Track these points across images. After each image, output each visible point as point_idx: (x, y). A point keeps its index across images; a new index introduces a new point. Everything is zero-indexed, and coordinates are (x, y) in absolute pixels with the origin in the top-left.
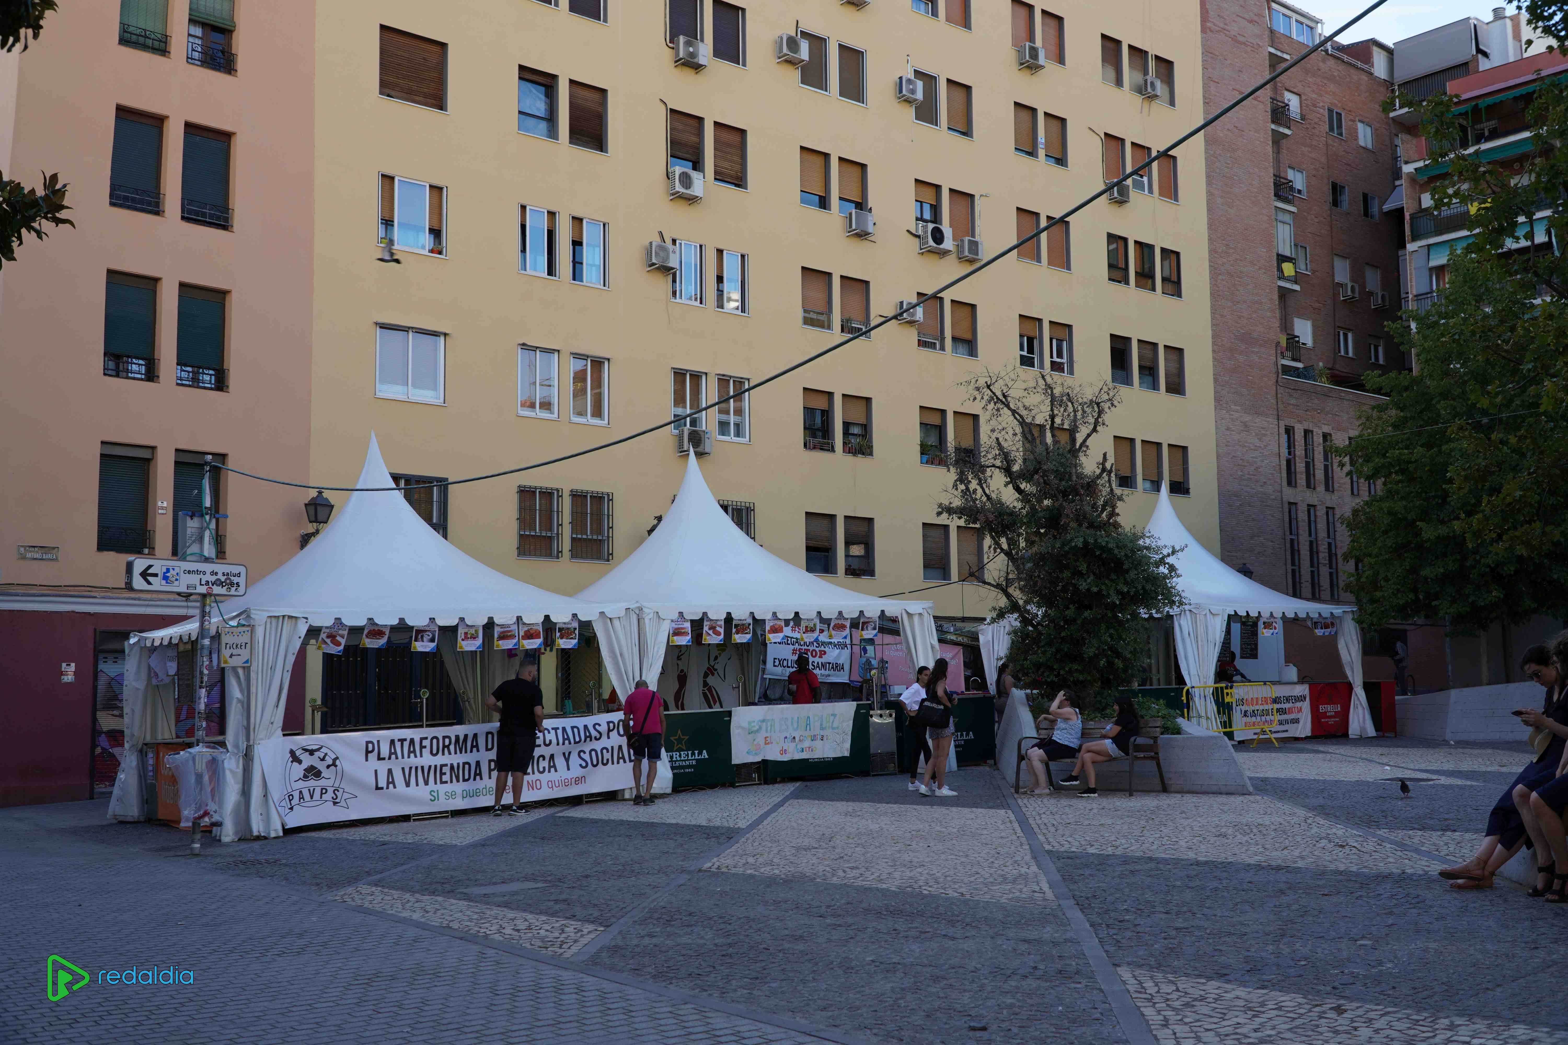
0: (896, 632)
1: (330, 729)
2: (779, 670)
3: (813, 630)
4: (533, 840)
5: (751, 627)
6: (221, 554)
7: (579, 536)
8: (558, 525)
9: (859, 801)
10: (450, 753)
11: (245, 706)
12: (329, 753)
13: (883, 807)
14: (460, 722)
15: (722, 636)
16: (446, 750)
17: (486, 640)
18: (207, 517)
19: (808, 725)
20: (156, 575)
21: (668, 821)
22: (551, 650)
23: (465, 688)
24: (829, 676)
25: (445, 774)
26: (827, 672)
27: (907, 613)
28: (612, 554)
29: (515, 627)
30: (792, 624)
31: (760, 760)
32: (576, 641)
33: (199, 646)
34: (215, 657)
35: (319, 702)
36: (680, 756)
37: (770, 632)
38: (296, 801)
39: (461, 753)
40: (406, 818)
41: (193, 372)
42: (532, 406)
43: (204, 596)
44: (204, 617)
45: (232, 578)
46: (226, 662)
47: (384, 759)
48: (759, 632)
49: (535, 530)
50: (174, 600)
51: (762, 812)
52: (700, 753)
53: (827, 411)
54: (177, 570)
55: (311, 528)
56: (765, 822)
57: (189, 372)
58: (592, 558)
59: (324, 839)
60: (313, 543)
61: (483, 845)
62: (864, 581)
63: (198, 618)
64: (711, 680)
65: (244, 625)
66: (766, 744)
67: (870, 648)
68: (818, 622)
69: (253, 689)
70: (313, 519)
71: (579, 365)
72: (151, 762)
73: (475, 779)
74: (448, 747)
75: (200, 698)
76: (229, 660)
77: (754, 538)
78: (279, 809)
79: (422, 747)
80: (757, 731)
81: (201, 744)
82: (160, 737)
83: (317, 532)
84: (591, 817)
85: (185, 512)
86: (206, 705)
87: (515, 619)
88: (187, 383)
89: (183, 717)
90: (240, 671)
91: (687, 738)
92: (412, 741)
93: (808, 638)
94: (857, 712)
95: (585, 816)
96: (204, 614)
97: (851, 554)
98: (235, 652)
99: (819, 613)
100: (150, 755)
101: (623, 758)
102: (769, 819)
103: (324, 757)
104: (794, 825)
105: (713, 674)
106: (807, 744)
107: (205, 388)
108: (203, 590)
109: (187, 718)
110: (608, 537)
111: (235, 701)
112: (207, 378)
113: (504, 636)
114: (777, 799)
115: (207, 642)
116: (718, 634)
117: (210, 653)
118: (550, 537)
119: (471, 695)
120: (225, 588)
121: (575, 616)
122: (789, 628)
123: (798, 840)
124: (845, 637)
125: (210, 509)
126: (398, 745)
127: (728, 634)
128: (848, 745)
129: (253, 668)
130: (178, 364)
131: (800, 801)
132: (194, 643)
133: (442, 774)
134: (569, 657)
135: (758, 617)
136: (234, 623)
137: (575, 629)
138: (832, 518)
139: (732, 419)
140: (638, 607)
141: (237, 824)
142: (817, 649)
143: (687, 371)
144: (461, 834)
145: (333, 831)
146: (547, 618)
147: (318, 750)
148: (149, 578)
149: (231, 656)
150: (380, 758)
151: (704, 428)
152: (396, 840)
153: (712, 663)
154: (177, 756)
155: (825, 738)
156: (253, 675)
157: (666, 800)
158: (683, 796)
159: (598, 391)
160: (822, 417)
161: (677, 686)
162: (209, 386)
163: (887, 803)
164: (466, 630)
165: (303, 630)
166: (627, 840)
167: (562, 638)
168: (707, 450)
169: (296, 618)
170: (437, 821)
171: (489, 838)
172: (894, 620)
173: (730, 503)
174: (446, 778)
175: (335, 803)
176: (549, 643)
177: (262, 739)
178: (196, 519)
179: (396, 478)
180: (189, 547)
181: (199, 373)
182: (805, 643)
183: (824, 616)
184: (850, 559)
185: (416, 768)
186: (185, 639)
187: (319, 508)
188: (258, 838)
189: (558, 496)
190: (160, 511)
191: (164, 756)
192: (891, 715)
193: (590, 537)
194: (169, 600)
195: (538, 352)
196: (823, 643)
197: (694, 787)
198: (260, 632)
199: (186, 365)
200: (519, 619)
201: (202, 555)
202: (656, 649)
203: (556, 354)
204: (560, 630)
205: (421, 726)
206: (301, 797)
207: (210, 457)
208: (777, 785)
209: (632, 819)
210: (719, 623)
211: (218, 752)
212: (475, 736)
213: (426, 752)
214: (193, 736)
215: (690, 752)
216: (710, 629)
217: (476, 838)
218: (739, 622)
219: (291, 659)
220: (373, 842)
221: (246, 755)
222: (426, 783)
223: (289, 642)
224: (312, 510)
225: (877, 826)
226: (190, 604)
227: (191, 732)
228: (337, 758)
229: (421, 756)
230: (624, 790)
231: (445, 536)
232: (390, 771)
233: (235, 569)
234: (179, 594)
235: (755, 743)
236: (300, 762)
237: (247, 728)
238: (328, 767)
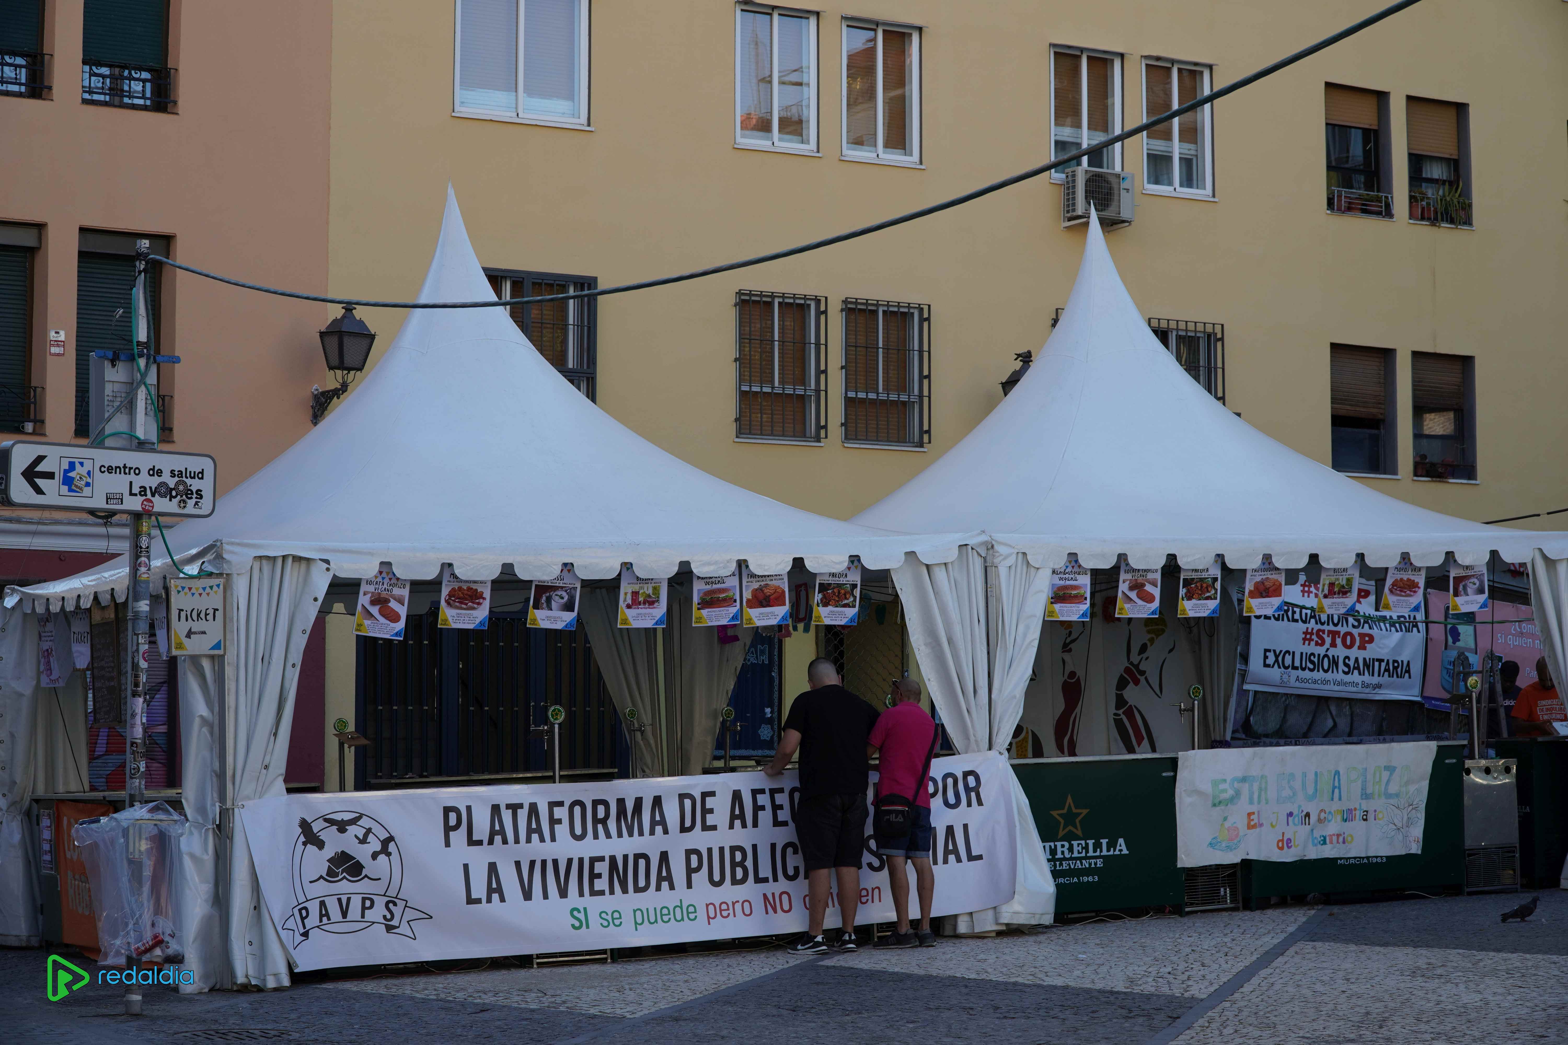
0: (1521, 597)
1: (373, 781)
2: (1275, 673)
3: (1344, 592)
4: (774, 1011)
5: (1218, 585)
6: (166, 431)
7: (861, 395)
8: (819, 372)
9: (1440, 947)
10: (608, 836)
11: (216, 729)
12: (376, 829)
13: (1489, 959)
14: (624, 774)
15: (1156, 604)
16: (600, 827)
17: (676, 607)
18: (142, 362)
19: (1335, 787)
20: (50, 476)
21: (1048, 981)
22: (807, 629)
23: (634, 703)
24: (1379, 686)
25: (599, 876)
26: (1375, 680)
27: (1545, 557)
28: (928, 432)
29: (735, 581)
30: (1302, 578)
31: (1237, 860)
32: (856, 610)
33: (130, 615)
34: (161, 634)
35: (351, 728)
36: (1071, 849)
37: (1252, 595)
38: (313, 920)
39: (631, 834)
40: (524, 962)
41: (111, 76)
42: (764, 126)
43: (137, 516)
44: (137, 557)
45: (189, 481)
46: (180, 646)
47: (480, 843)
48: (1235, 597)
49: (772, 382)
50: (80, 524)
51: (1240, 966)
52: (1112, 845)
53: (1376, 132)
54: (88, 465)
55: (331, 380)
56: (1247, 988)
57: (104, 77)
58: (889, 440)
59: (368, 995)
60: (338, 411)
61: (677, 1020)
62: (1454, 487)
63: (126, 558)
64: (1131, 694)
65: (210, 575)
66: (1250, 827)
67: (1466, 630)
68: (1357, 574)
69: (230, 700)
70: (335, 361)
71: (860, 39)
72: (46, 835)
73: (658, 888)
74: (604, 821)
75: (133, 715)
76: (186, 641)
77: (1222, 399)
78: (283, 934)
79: (554, 822)
80: (1232, 800)
81: (137, 804)
82: (61, 788)
83: (344, 388)
84: (891, 969)
85: (101, 352)
86: (145, 731)
87: (733, 566)
88: (101, 98)
89: (100, 749)
90: (206, 664)
91: (1085, 812)
92: (533, 809)
93: (1335, 607)
94: (1437, 764)
95: (878, 967)
96: (138, 552)
97: (1427, 431)
98: (196, 626)
99: (1361, 557)
100: (45, 822)
101: (956, 852)
102: (1255, 981)
103: (366, 835)
104: (1308, 993)
105: (1137, 682)
106: (1333, 827)
107: (134, 107)
108: (134, 504)
109: (108, 752)
110: (921, 396)
111: (197, 721)
112: (137, 87)
113: (711, 601)
114: (1270, 941)
115: (144, 606)
116: (1149, 599)
117: (152, 626)
118: (802, 398)
119: (647, 719)
120: (175, 501)
121: (855, 559)
122: (1297, 588)
123: (1315, 1025)
124: (1416, 609)
125: (146, 345)
126: (507, 816)
127: (1170, 599)
128: (1418, 831)
129: (229, 658)
130: (84, 63)
131: (1319, 944)
132: (120, 608)
133: (594, 876)
134: (841, 642)
135: (1231, 565)
136: (193, 569)
137: (854, 586)
138: (1386, 355)
139: (1177, 149)
140: (985, 543)
141: (206, 960)
142: (1355, 632)
143: (1082, 50)
144: (631, 996)
145: (384, 982)
146: (798, 563)
147: (354, 822)
148: (37, 481)
149: (189, 634)
150: (472, 842)
151: (1118, 168)
152: (506, 1002)
153: (1135, 659)
154: (93, 826)
155: (1371, 817)
156: (229, 671)
157: (1042, 938)
158: (1075, 932)
159: (898, 92)
160: (1365, 146)
161: (1061, 706)
162: (141, 102)
163: (1498, 950)
164: (636, 588)
165: (321, 584)
166: (965, 1017)
167: (826, 605)
168: (1125, 214)
169: (308, 560)
170: (584, 969)
171: (689, 1006)
172: (1518, 571)
173: (1173, 325)
174: (601, 884)
175: (389, 928)
176: (802, 615)
177: (248, 798)
178: (121, 366)
179: (495, 278)
180: (109, 419)
181: (123, 78)
182: (1330, 617)
183: (1371, 562)
184: (1424, 442)
185: (544, 863)
186: (105, 599)
187: (347, 340)
188: (246, 989)
189: (819, 313)
190: (54, 350)
191: (70, 826)
192: (1507, 770)
193: (883, 397)
194: (70, 523)
195: (776, 17)
196: (1368, 619)
197: (1098, 912)
198: (240, 587)
199: (99, 64)
200: (742, 565)
201: (132, 437)
202: (1021, 628)
203: (813, 21)
204: (823, 588)
205: (551, 779)
206: (324, 913)
207: (145, 243)
208: (1270, 912)
209: (973, 976)
210: (1150, 576)
211: (167, 819)
212: (657, 801)
213: (562, 830)
214: (123, 788)
215: (1091, 842)
216: (1131, 588)
217: (663, 1005)
218: (1194, 575)
219: (300, 642)
220: (463, 1004)
221: (219, 827)
222: (563, 893)
223: (296, 606)
224: (333, 342)
225: (1478, 997)
226: (112, 530)
227: (117, 779)
228: (391, 839)
229: (553, 839)
230: (955, 917)
231: (592, 395)
232: (493, 868)
233: (194, 464)
234: (92, 512)
235: (1227, 824)
236: (320, 845)
237: (221, 776)
238: (375, 856)
